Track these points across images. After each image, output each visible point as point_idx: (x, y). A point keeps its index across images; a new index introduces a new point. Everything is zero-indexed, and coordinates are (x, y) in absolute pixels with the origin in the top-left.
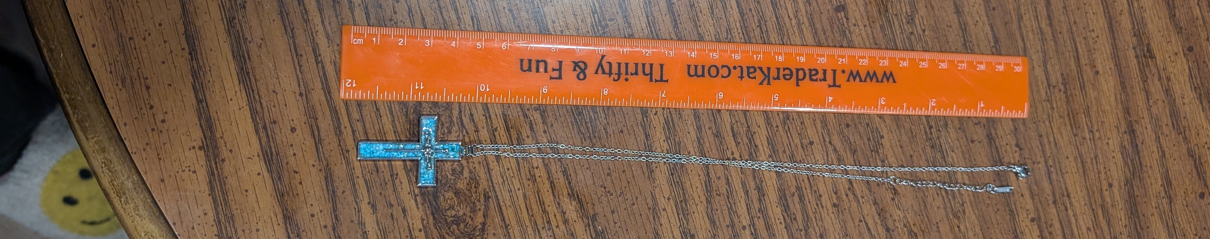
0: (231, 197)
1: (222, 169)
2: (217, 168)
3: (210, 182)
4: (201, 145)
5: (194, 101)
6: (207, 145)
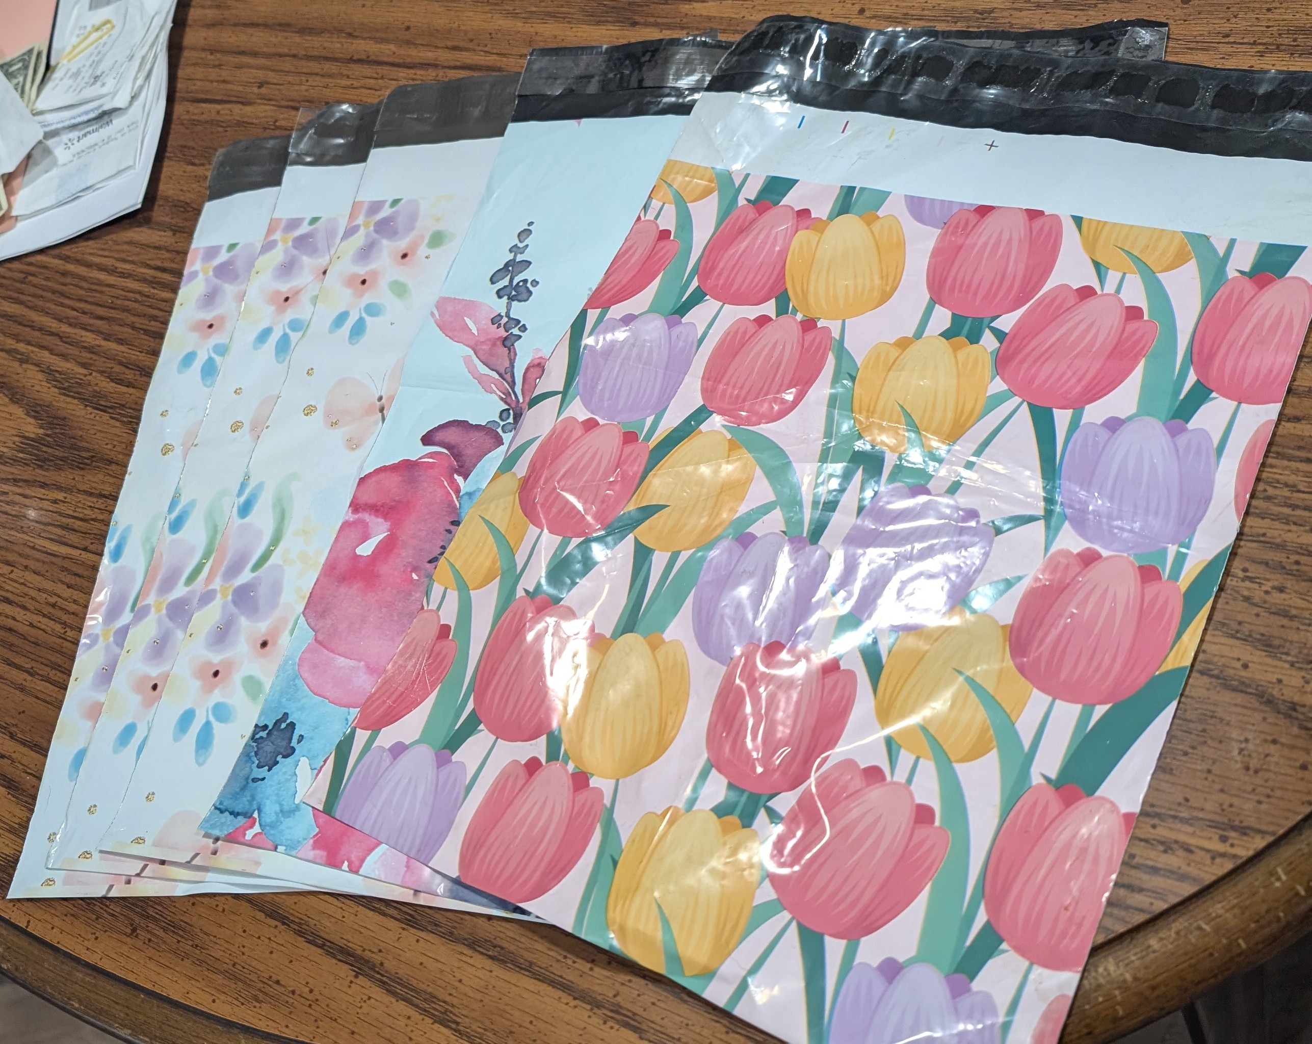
0: (414, 982)
1: (387, 972)
2: (383, 975)
3: (387, 990)
4: (354, 973)
5: (320, 951)
6: (359, 968)
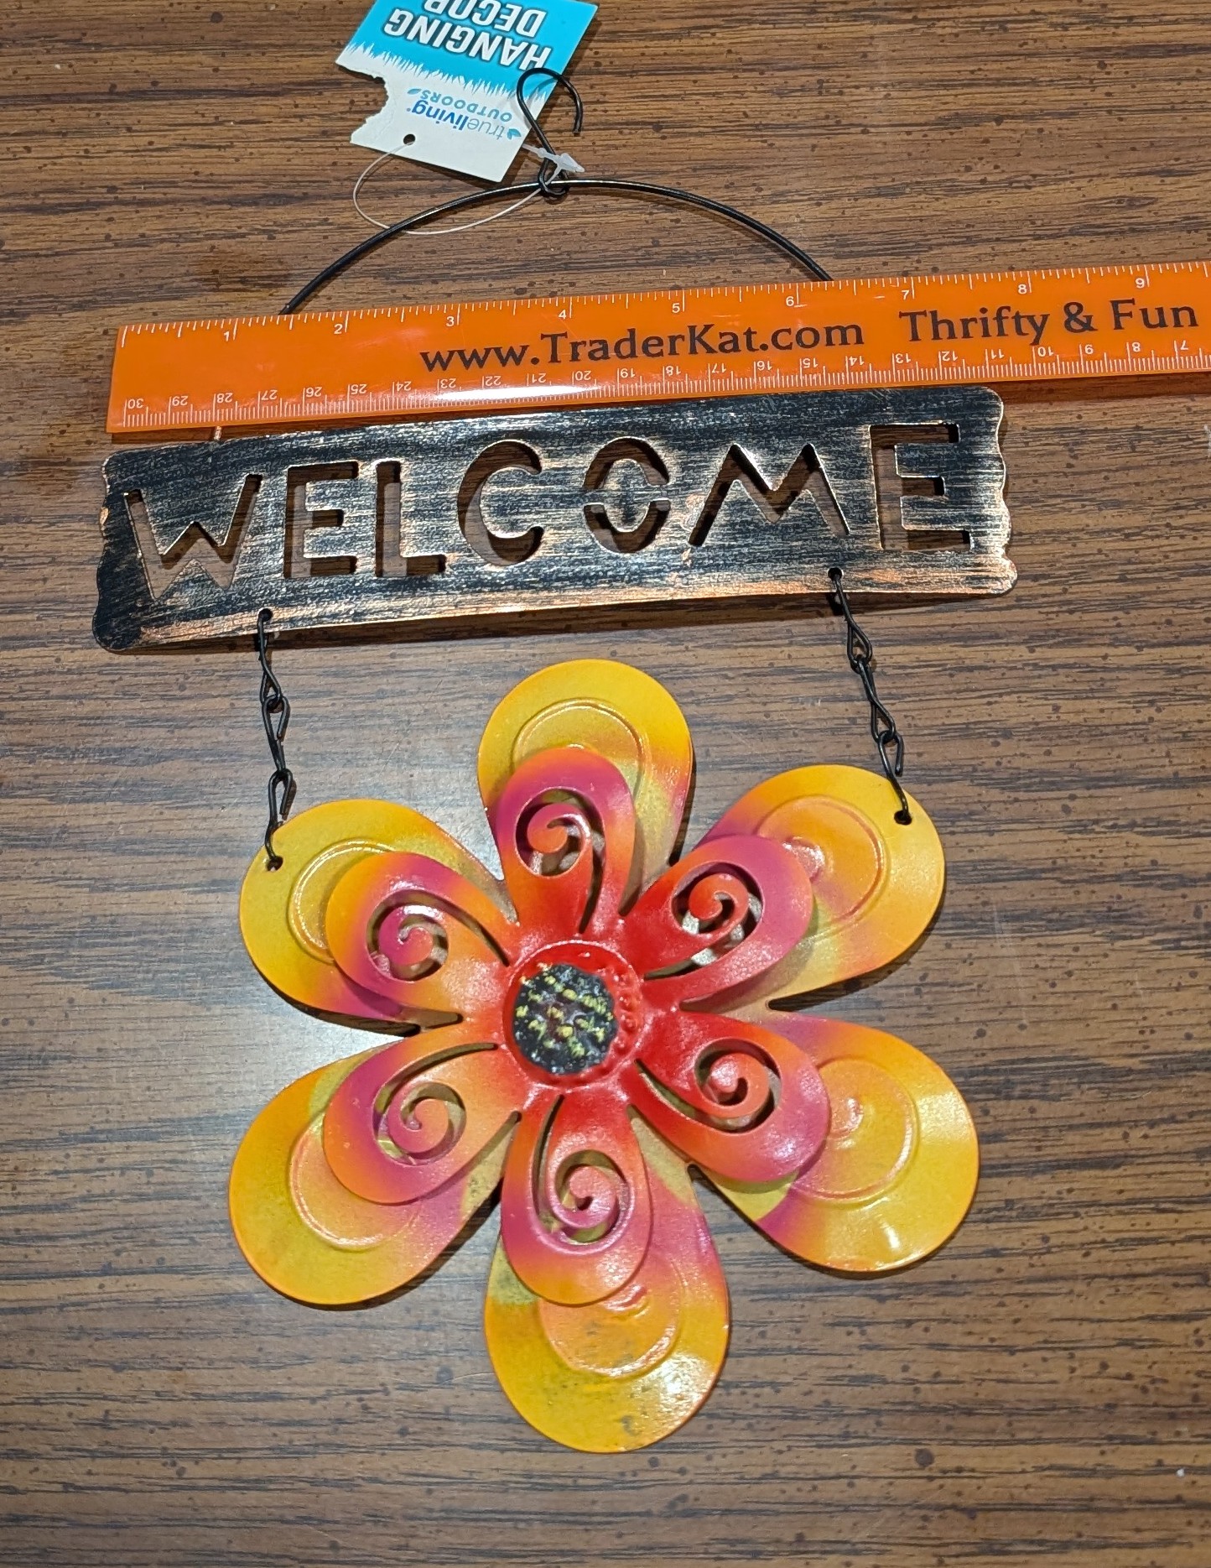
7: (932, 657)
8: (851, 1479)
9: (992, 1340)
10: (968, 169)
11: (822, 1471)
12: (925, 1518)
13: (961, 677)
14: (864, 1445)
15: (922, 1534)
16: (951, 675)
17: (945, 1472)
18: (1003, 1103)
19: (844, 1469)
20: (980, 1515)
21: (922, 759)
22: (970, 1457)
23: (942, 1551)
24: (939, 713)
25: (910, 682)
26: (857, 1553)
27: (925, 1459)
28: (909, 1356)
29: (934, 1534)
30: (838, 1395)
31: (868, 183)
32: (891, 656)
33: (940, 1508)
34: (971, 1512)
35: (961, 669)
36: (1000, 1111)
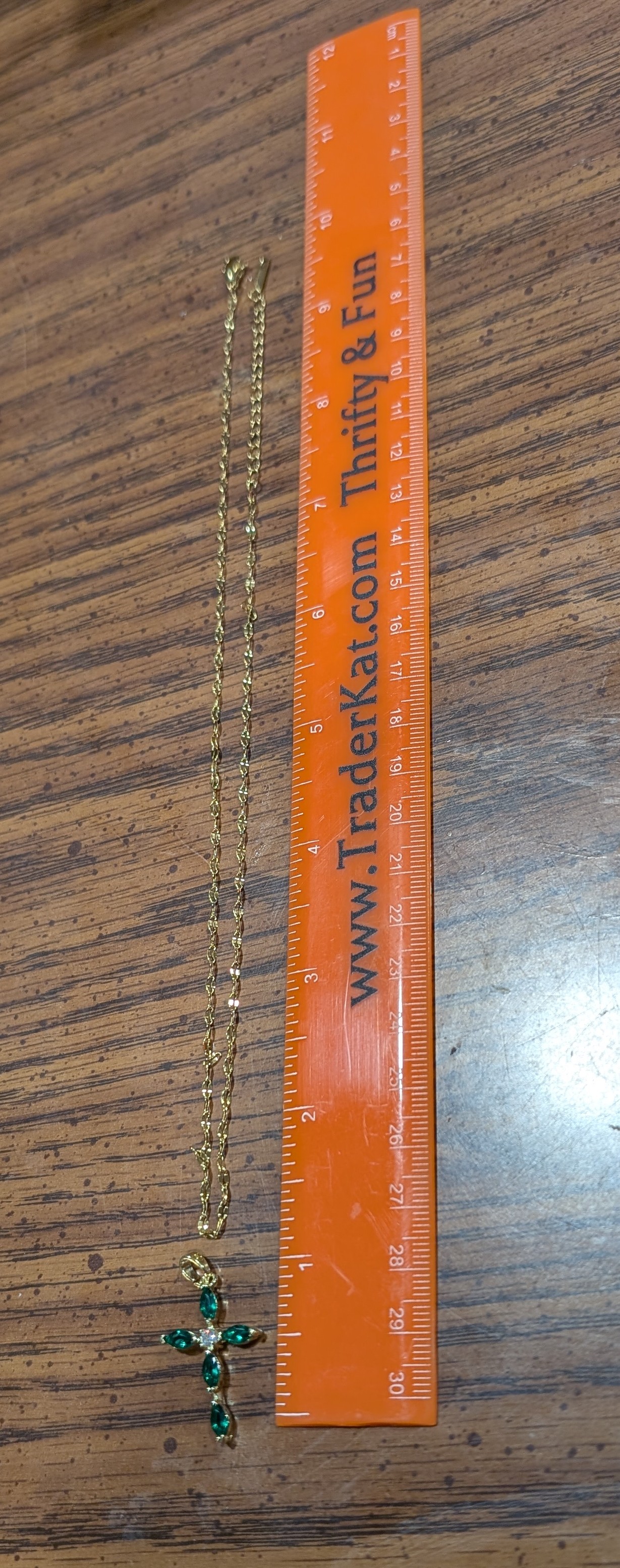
7: (161, 540)
8: (37, 1287)
9: (159, 1147)
10: (222, 93)
11: (16, 1282)
12: (92, 1317)
13: (182, 553)
14: (49, 1255)
15: (89, 1331)
16: (175, 552)
17: (110, 1273)
18: (185, 928)
19: (33, 1279)
20: (135, 1310)
21: (145, 634)
22: (133, 1258)
23: (103, 1346)
24: (162, 589)
25: (141, 567)
26: (37, 1352)
27: (95, 1263)
28: (90, 1171)
29: (97, 1331)
30: (33, 1213)
31: (142, 137)
32: (128, 549)
33: (105, 1306)
34: (128, 1309)
35: (182, 544)
36: (184, 936)
